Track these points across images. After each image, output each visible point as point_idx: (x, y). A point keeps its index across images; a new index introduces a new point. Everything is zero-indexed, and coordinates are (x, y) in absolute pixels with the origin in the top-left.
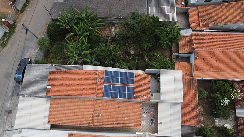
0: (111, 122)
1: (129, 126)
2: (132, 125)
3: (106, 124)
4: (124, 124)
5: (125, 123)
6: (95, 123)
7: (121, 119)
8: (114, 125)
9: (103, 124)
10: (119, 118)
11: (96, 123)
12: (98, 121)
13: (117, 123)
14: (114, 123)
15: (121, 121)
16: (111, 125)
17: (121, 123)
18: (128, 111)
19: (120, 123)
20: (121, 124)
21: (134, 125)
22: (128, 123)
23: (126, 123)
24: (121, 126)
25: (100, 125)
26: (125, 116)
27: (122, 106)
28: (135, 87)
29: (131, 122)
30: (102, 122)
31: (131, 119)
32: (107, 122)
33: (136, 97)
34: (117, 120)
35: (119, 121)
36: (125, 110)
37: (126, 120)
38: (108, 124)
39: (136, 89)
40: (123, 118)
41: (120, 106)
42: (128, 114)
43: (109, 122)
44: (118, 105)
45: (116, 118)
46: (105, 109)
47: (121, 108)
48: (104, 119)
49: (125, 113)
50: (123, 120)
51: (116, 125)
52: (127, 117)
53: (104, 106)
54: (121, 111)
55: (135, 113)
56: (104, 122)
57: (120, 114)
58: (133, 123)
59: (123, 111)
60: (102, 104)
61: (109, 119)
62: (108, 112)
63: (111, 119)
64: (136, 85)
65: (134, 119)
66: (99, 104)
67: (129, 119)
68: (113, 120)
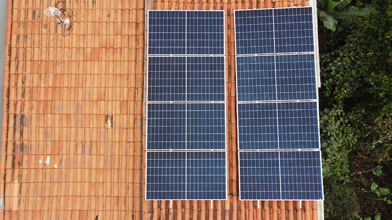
0: (33, 80)
1: (8, 179)
2: (16, 200)
3: (21, 51)
4: (18, 150)
5: (25, 158)
7: (46, 133)
8: (12, 97)
9: (21, 38)
10: (49, 123)
12: (34, 13)
13: (26, 112)
14: (27, 97)
15: (33, 134)
16: (13, 78)
17: (25, 136)
18: (90, 169)
19: (25, 129)
20: (18, 135)
21: (15, 208)
22: (25, 172)
23: (25, 165)
25: (15, 25)
26: (64, 157)
27: (117, 136)
28: (228, 207)
29: (28, 191)
30: (29, 31)
31: (43, 189)
32: (28, 58)
33: (163, 211)
34: (41, 112)
35: (34, 125)
36: (94, 152)
37: (40, 162)
38: (21, 63)
39: (215, 210)
40: (49, 143)
41: (117, 126)
42: (72, 173)
43: (28, 71)
44: (118, 111)
45: (49, 107)
46: (97, 46)
47: (103, 130)
48: (44, 44)
49: (79, 157)
50: (41, 143)
51: (15, 109)
52: (56, 166)
53: (112, 37)
54: (87, 129)
55: (78, 213)
56: (29, 44)
57: (73, 125)
58: (22, 205)
59: (88, 144)
60: (119, 24)
61: (43, 71)
62: (81, 58)
63: (43, 76)
64: (239, 209)
65: (46, 208)
66: (119, 12)
67: (48, 177)
68: (43, 90)
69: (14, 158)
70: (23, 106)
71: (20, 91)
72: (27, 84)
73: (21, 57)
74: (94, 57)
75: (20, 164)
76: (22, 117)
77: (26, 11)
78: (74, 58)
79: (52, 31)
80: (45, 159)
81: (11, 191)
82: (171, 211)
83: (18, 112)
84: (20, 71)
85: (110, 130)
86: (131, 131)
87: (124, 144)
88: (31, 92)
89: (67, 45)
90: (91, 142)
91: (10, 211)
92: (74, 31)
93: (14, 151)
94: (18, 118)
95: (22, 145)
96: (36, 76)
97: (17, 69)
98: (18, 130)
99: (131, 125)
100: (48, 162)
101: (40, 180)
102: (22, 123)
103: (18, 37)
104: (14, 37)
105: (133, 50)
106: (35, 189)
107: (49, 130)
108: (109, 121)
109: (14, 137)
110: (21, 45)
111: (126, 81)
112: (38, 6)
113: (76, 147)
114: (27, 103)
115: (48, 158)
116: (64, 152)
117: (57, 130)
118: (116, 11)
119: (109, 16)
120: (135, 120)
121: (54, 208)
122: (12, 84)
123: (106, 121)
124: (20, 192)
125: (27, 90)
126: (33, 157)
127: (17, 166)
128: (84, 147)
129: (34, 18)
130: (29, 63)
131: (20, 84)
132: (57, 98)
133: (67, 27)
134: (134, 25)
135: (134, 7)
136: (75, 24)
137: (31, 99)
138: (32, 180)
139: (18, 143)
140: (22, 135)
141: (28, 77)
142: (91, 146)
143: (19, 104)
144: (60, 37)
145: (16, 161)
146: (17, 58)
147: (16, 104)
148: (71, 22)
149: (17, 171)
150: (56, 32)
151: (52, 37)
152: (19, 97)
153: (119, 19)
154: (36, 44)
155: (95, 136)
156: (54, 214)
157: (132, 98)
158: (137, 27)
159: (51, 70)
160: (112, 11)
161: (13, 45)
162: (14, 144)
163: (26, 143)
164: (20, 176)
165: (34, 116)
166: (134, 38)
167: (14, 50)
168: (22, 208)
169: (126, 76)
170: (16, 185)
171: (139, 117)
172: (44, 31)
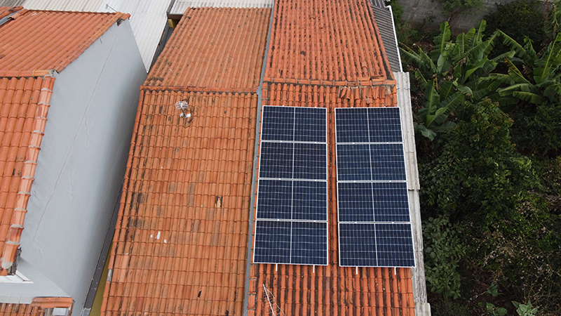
0: (153, 163)
1: (120, 251)
2: (124, 272)
3: (146, 138)
4: (132, 225)
5: (138, 232)
6: (153, 97)
7: (159, 210)
8: (133, 177)
9: (148, 128)
10: (164, 202)
11: (156, 100)
12: (161, 108)
13: (144, 190)
14: (146, 177)
15: (147, 211)
16: (136, 160)
17: (140, 212)
18: (197, 246)
19: (141, 206)
20: (133, 211)
21: (122, 280)
22: (136, 245)
23: (136, 239)
24: (125, 212)
25: (143, 117)
26: (174, 233)
27: (225, 215)
28: (328, 275)
29: (136, 264)
30: (155, 123)
31: (151, 263)
32: (152, 144)
33: (268, 276)
34: (158, 191)
35: (149, 202)
36: (202, 230)
37: (152, 236)
38: (144, 149)
39: (317, 277)
40: (161, 219)
41: (226, 206)
42: (179, 249)
43: (150, 155)
44: (228, 193)
45: (165, 186)
46: (213, 136)
47: (212, 209)
48: (166, 134)
49: (188, 234)
50: (154, 219)
51: (134, 187)
52: (165, 241)
53: (226, 129)
54: (198, 208)
55: (181, 287)
56: (153, 133)
57: (185, 204)
58: (129, 276)
59: (197, 222)
60: (234, 119)
61: (163, 156)
62: (198, 146)
63: (162, 160)
64: (339, 278)
65: (151, 281)
66: (235, 109)
67: (157, 251)
68: (161, 171)
69: (127, 232)
70: (142, 185)
71: (141, 172)
72: (148, 166)
73: (145, 144)
74: (209, 146)
75: (133, 237)
76: (140, 195)
77: (155, 107)
78: (191, 146)
79: (175, 123)
80: (155, 235)
81: (121, 264)
82: (276, 276)
83: (136, 190)
84: (143, 155)
85: (219, 210)
86: (239, 211)
87: (231, 222)
88: (151, 173)
89: (187, 134)
90: (200, 221)
91: (117, 283)
92: (194, 124)
93: (128, 225)
94: (136, 196)
95: (136, 221)
96: (156, 160)
97: (140, 153)
98: (134, 207)
99: (239, 205)
100: (158, 237)
101: (149, 253)
102: (139, 201)
103: (145, 127)
104: (141, 127)
105: (245, 141)
106: (143, 263)
107: (163, 207)
108: (219, 201)
109: (130, 213)
110: (147, 133)
111: (236, 167)
112: (165, 103)
113: (186, 224)
114: (145, 183)
115: (159, 233)
116: (174, 228)
117: (170, 207)
118: (232, 109)
119: (225, 112)
120: (243, 201)
121: (159, 282)
122: (135, 166)
123: (216, 202)
124: (129, 265)
125: (147, 171)
126: (145, 232)
127: (129, 239)
128: (193, 225)
129: (160, 113)
130: (151, 148)
131: (141, 166)
132: (173, 179)
133: (188, 120)
134: (247, 120)
135: (248, 106)
136: (195, 118)
137: (150, 180)
138: (141, 253)
139: (133, 218)
140: (137, 212)
141: (149, 160)
142: (199, 225)
143: (139, 183)
144: (181, 128)
145: (129, 235)
146: (141, 144)
147: (135, 184)
148: (192, 117)
149: (128, 244)
150: (178, 124)
151: (174, 128)
152: (139, 177)
153: (234, 115)
154: (160, 134)
155: (204, 214)
156: (158, 287)
157: (241, 181)
158: (249, 122)
159: (170, 155)
160: (229, 109)
161: (140, 133)
162: (129, 219)
163: (140, 218)
164: (131, 249)
165: (150, 194)
166: (246, 130)
167: (140, 138)
168: (129, 280)
169: (237, 163)
170: (126, 258)
171: (247, 199)
172: (168, 122)
